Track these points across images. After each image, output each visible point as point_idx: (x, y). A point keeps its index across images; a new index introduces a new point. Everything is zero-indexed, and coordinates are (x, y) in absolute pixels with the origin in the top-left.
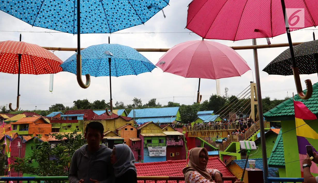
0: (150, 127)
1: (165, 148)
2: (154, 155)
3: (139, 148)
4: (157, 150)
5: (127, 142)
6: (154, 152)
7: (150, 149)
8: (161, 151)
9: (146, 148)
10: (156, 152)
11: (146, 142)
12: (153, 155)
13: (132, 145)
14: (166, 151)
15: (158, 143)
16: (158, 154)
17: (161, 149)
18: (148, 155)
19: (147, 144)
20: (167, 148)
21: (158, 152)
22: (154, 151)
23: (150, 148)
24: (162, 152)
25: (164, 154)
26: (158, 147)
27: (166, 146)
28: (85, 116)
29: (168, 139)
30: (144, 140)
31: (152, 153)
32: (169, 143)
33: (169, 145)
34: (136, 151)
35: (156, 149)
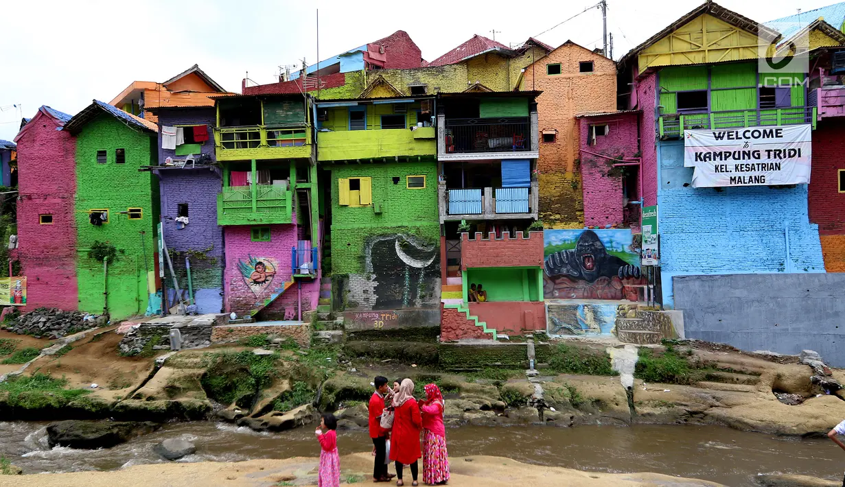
0: (695, 35)
1: (800, 135)
2: (727, 176)
3: (628, 160)
4: (746, 145)
5: (559, 136)
6: (723, 162)
7: (695, 143)
8: (778, 153)
9: (675, 141)
10: (738, 162)
11: (670, 105)
12: (722, 180)
13: (590, 142)
14: (807, 151)
15: (754, 106)
16: (753, 174)
17: (773, 143)
18: (686, 185)
19: (678, 118)
20: (814, 134)
21: (753, 161)
22: (727, 155)
23: (697, 140)
24: (785, 163)
25: (798, 172)
26: (752, 129)
27: (809, 121)
28: (372, 55)
29: (825, 80)
30: (660, 93)
31: (711, 164)
32: (832, 101)
33: (831, 113)
34: (610, 174)
35: (737, 145)
